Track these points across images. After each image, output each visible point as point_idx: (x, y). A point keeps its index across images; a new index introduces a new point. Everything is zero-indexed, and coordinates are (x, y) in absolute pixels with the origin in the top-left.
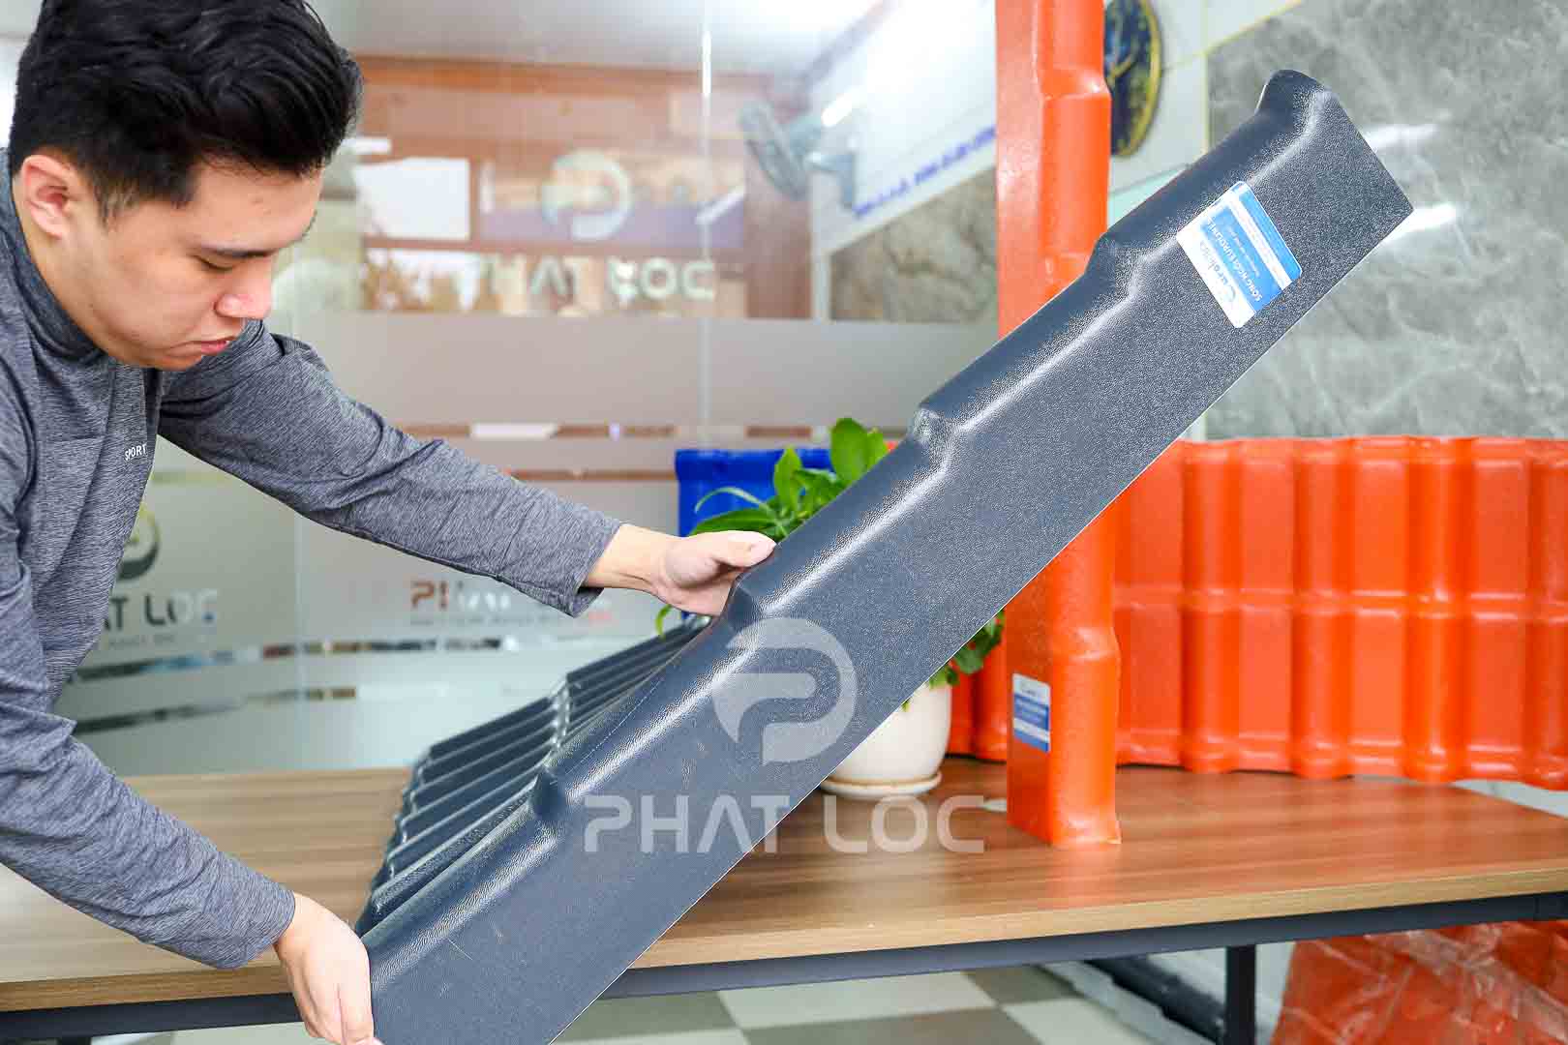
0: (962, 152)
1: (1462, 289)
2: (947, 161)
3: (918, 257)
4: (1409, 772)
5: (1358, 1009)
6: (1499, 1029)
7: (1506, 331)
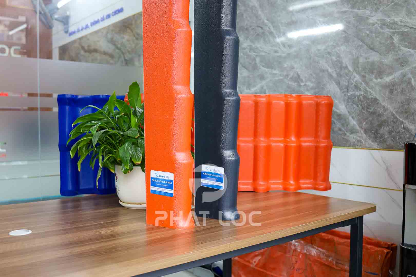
0: (108, 16)
1: (280, 57)
2: (103, 19)
3: (92, 48)
4: (285, 189)
5: (256, 256)
6: (301, 257)
7: (294, 68)
